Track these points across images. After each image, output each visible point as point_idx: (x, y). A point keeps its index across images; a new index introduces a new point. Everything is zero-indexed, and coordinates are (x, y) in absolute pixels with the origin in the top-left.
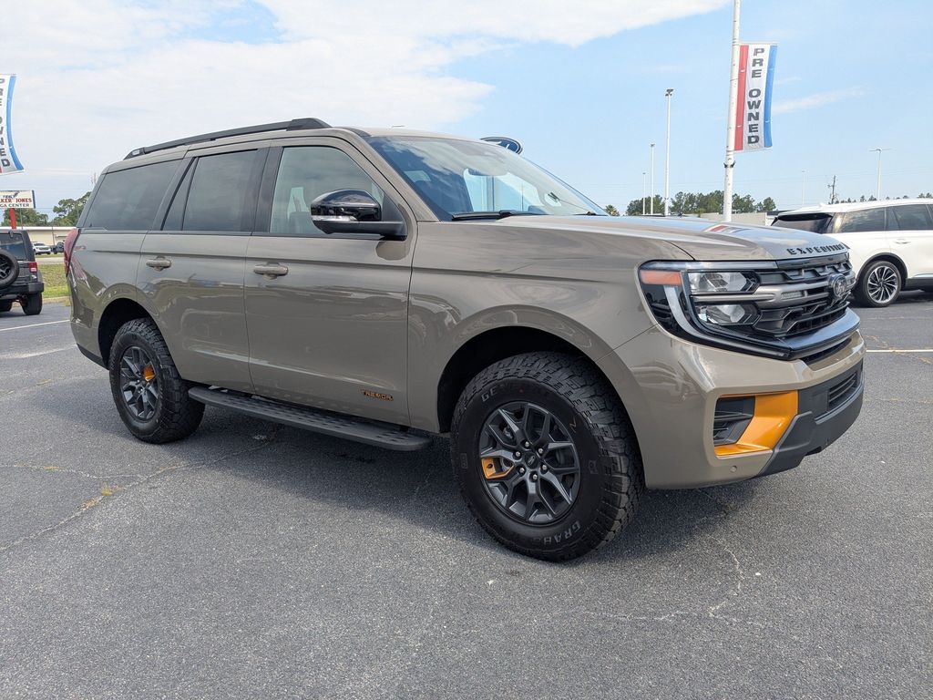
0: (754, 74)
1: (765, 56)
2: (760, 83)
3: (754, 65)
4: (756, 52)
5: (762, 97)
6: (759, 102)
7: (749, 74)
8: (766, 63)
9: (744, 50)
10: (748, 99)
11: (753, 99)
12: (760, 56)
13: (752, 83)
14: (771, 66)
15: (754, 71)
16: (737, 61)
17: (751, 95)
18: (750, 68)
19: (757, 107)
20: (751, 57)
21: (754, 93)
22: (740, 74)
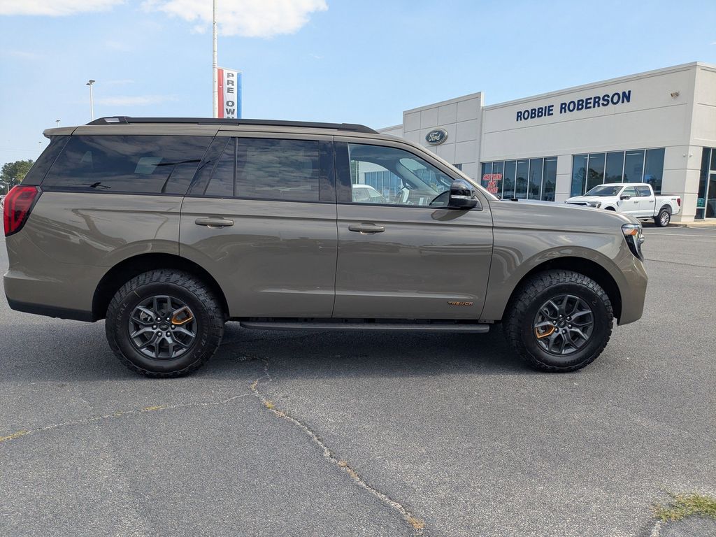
0: (229, 90)
1: (235, 79)
2: (233, 97)
3: (228, 84)
4: (229, 75)
5: (235, 107)
6: (234, 110)
7: (225, 91)
8: (235, 83)
9: (220, 72)
10: (226, 107)
11: (230, 108)
12: (231, 78)
13: (228, 97)
14: (239, 87)
15: (229, 89)
16: (216, 79)
17: (228, 104)
18: (226, 87)
19: (233, 113)
20: (226, 79)
21: (230, 104)
22: (219, 88)
